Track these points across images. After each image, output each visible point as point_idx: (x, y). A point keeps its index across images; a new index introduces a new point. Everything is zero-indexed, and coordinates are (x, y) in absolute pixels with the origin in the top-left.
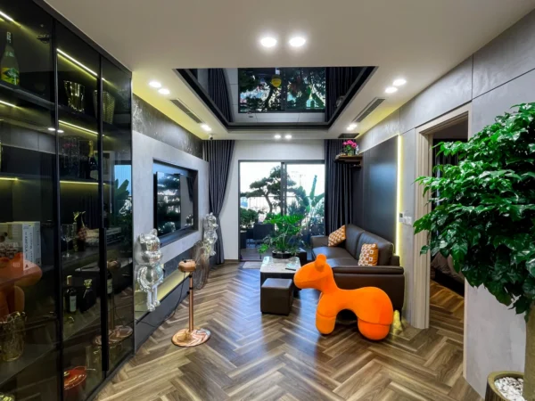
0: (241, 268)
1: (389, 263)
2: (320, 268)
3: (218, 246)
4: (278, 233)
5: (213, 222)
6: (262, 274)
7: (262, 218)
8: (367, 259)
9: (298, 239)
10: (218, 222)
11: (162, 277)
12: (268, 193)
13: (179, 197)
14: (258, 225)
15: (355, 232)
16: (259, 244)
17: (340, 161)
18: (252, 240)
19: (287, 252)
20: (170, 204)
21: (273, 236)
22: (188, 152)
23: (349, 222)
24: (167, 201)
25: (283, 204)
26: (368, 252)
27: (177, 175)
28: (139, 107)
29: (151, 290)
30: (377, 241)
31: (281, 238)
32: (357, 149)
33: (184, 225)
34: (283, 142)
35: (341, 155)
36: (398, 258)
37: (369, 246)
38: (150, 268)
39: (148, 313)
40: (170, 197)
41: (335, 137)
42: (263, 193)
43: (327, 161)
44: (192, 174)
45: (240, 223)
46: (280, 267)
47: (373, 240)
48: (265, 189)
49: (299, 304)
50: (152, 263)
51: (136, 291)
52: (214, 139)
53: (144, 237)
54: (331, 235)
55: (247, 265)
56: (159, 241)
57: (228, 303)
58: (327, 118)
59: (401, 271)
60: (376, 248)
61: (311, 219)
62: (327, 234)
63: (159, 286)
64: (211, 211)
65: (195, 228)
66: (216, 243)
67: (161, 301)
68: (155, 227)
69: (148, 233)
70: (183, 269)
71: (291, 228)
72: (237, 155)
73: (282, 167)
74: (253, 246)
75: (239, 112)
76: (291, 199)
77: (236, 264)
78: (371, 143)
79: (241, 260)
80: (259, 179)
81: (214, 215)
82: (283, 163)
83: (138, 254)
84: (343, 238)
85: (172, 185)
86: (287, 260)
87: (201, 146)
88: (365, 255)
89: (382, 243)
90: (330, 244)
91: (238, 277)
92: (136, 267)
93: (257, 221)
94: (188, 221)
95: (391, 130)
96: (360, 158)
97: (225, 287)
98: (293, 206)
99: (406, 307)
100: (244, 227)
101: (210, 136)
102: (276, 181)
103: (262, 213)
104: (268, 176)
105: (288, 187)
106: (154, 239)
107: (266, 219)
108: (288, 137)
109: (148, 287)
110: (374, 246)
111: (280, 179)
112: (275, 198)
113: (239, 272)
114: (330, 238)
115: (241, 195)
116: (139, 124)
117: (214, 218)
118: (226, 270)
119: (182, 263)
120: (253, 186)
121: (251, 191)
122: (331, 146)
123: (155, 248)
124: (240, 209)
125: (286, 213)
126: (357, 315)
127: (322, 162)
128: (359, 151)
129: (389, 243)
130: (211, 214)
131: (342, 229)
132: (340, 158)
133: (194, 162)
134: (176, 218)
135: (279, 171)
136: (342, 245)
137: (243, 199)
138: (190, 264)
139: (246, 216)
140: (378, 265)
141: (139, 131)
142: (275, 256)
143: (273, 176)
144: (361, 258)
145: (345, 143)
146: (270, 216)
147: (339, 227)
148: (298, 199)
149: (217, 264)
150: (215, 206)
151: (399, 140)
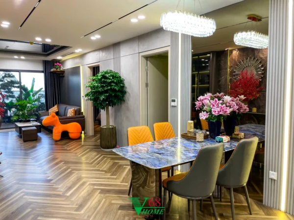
1: (79, 114)
15: (63, 107)
17: (54, 73)
23: (59, 103)
30: (74, 108)
34: (20, 60)
35: (54, 69)
36: (82, 112)
37: (71, 110)
43: (44, 71)
47: (72, 107)
54: (50, 110)
59: (84, 117)
60: (74, 110)
62: (47, 110)
84: (57, 111)
88: (70, 113)
89: (76, 108)
95: (77, 62)
96: (63, 72)
108: (23, 57)
122: (46, 63)
126: (69, 131)
127: (42, 72)
128: (63, 68)
129: (79, 107)
131: (56, 106)
132: (53, 71)
140: (75, 115)
145: (56, 64)
147: (54, 106)
151: (81, 68)
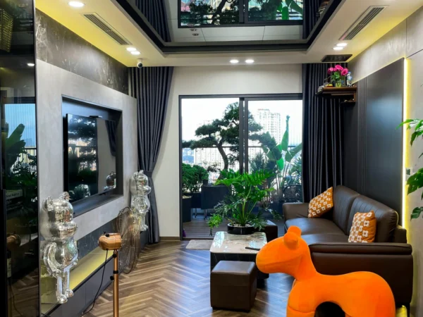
0: (184, 249)
1: (391, 239)
2: (292, 245)
3: (151, 218)
4: (235, 198)
5: (144, 183)
6: (213, 255)
7: (213, 178)
8: (360, 233)
9: (263, 206)
10: (151, 183)
11: (76, 258)
12: (221, 142)
13: (96, 148)
14: (207, 188)
15: (346, 196)
16: (209, 215)
17: (325, 95)
18: (199, 210)
19: (248, 225)
20: (83, 158)
21: (229, 202)
22: (108, 85)
23: (338, 183)
24: (79, 155)
25: (243, 158)
26: (362, 224)
27: (93, 118)
28: (42, 26)
29: (61, 274)
30: (374, 208)
31: (240, 206)
32: (349, 78)
33: (103, 187)
34: (242, 68)
35: (326, 86)
36: (404, 232)
37: (364, 216)
38: (59, 244)
39: (59, 305)
40: (83, 149)
41: (318, 59)
42: (215, 142)
43: (304, 96)
44: (114, 116)
45: (182, 185)
46: (238, 245)
47: (369, 206)
48: (217, 136)
49: (265, 297)
50: (63, 237)
51: (42, 276)
52: (144, 66)
53: (51, 203)
54: (312, 201)
55: (192, 244)
56: (71, 207)
57: (166, 295)
58: (306, 32)
59: (408, 250)
60: (373, 218)
61: (285, 179)
62: (307, 201)
63: (72, 270)
64: (140, 168)
65: (118, 192)
66: (149, 213)
67: (74, 291)
68: (66, 189)
69: (57, 197)
70: (105, 247)
71: (254, 190)
72: (177, 89)
73: (241, 104)
74: (200, 218)
75: (180, 26)
76: (255, 150)
77: (177, 243)
78: (368, 68)
79: (183, 237)
80: (209, 121)
81: (145, 173)
82: (242, 99)
83: (45, 226)
84: (330, 206)
85: (85, 132)
86: (248, 236)
87: (125, 76)
88: (358, 228)
89: (381, 211)
90: (311, 214)
91: (180, 261)
92: (42, 243)
93: (206, 181)
94: (109, 183)
95: (395, 50)
96: (353, 90)
97: (161, 274)
98: (258, 160)
99: (416, 302)
100: (189, 191)
101: (139, 62)
102: (234, 123)
103: (212, 170)
104: (221, 117)
105: (251, 134)
106: (65, 205)
107: (219, 178)
108: (250, 61)
109: (57, 271)
110: (370, 215)
111: (238, 122)
112: (232, 149)
113: (181, 254)
114: (310, 206)
115: (183, 145)
116: (43, 48)
117: (146, 178)
118: (163, 251)
119: (103, 238)
120: (200, 131)
121: (197, 139)
122: (312, 73)
123: (66, 217)
124: (181, 164)
125: (247, 170)
126: (344, 309)
127: (299, 96)
128: (351, 80)
129: (391, 211)
130: (141, 172)
131: (328, 192)
132: (324, 90)
133: (116, 99)
134: (91, 178)
135: (237, 111)
136: (328, 215)
137: (187, 152)
138: (114, 238)
139: (191, 175)
140: (375, 241)
141: (43, 59)
142: (231, 231)
143: (228, 117)
144: (352, 232)
145: (331, 69)
146: (224, 174)
147: (324, 190)
148: (265, 151)
149: (150, 243)
150: (147, 161)
151: (406, 64)
